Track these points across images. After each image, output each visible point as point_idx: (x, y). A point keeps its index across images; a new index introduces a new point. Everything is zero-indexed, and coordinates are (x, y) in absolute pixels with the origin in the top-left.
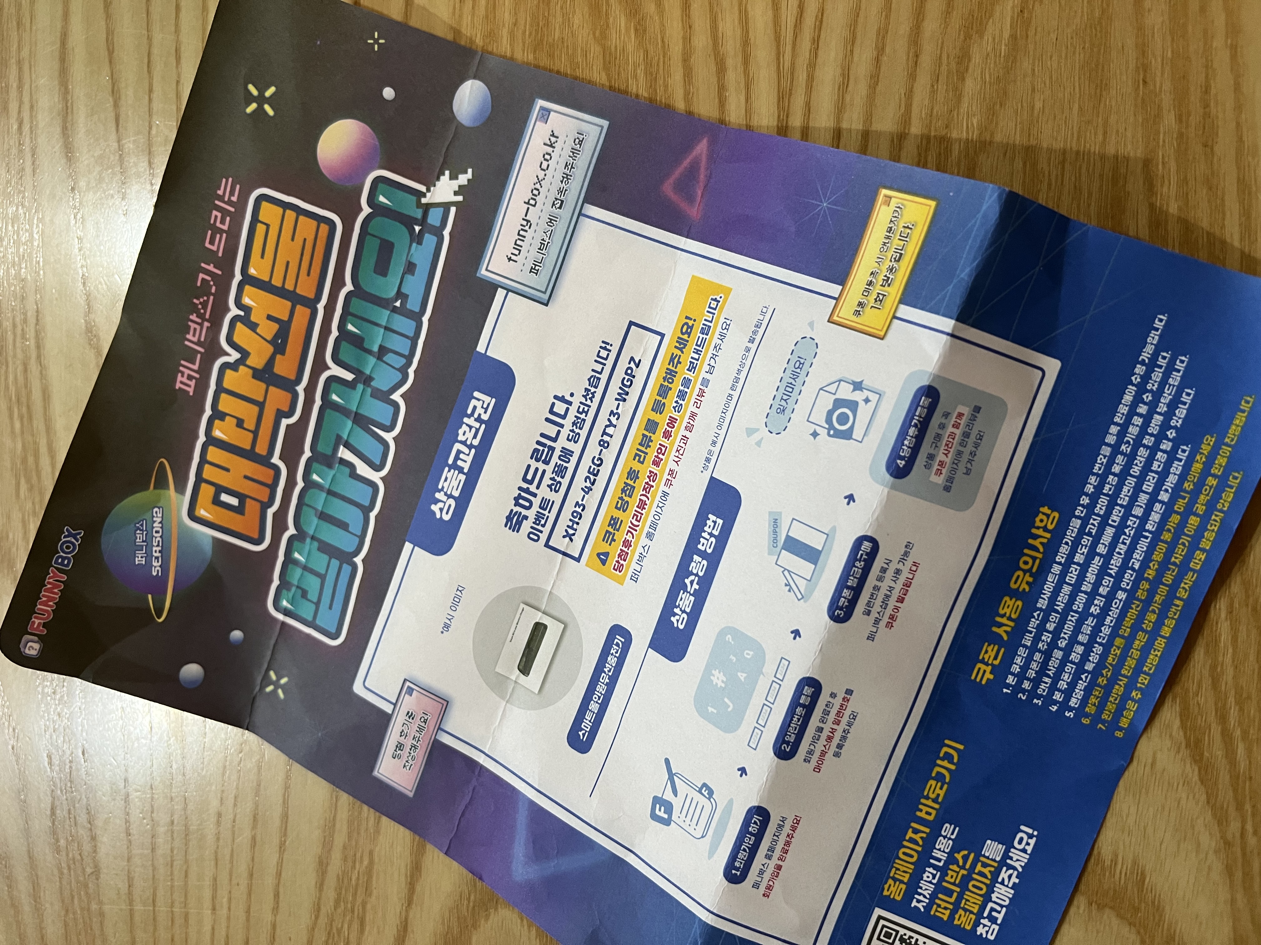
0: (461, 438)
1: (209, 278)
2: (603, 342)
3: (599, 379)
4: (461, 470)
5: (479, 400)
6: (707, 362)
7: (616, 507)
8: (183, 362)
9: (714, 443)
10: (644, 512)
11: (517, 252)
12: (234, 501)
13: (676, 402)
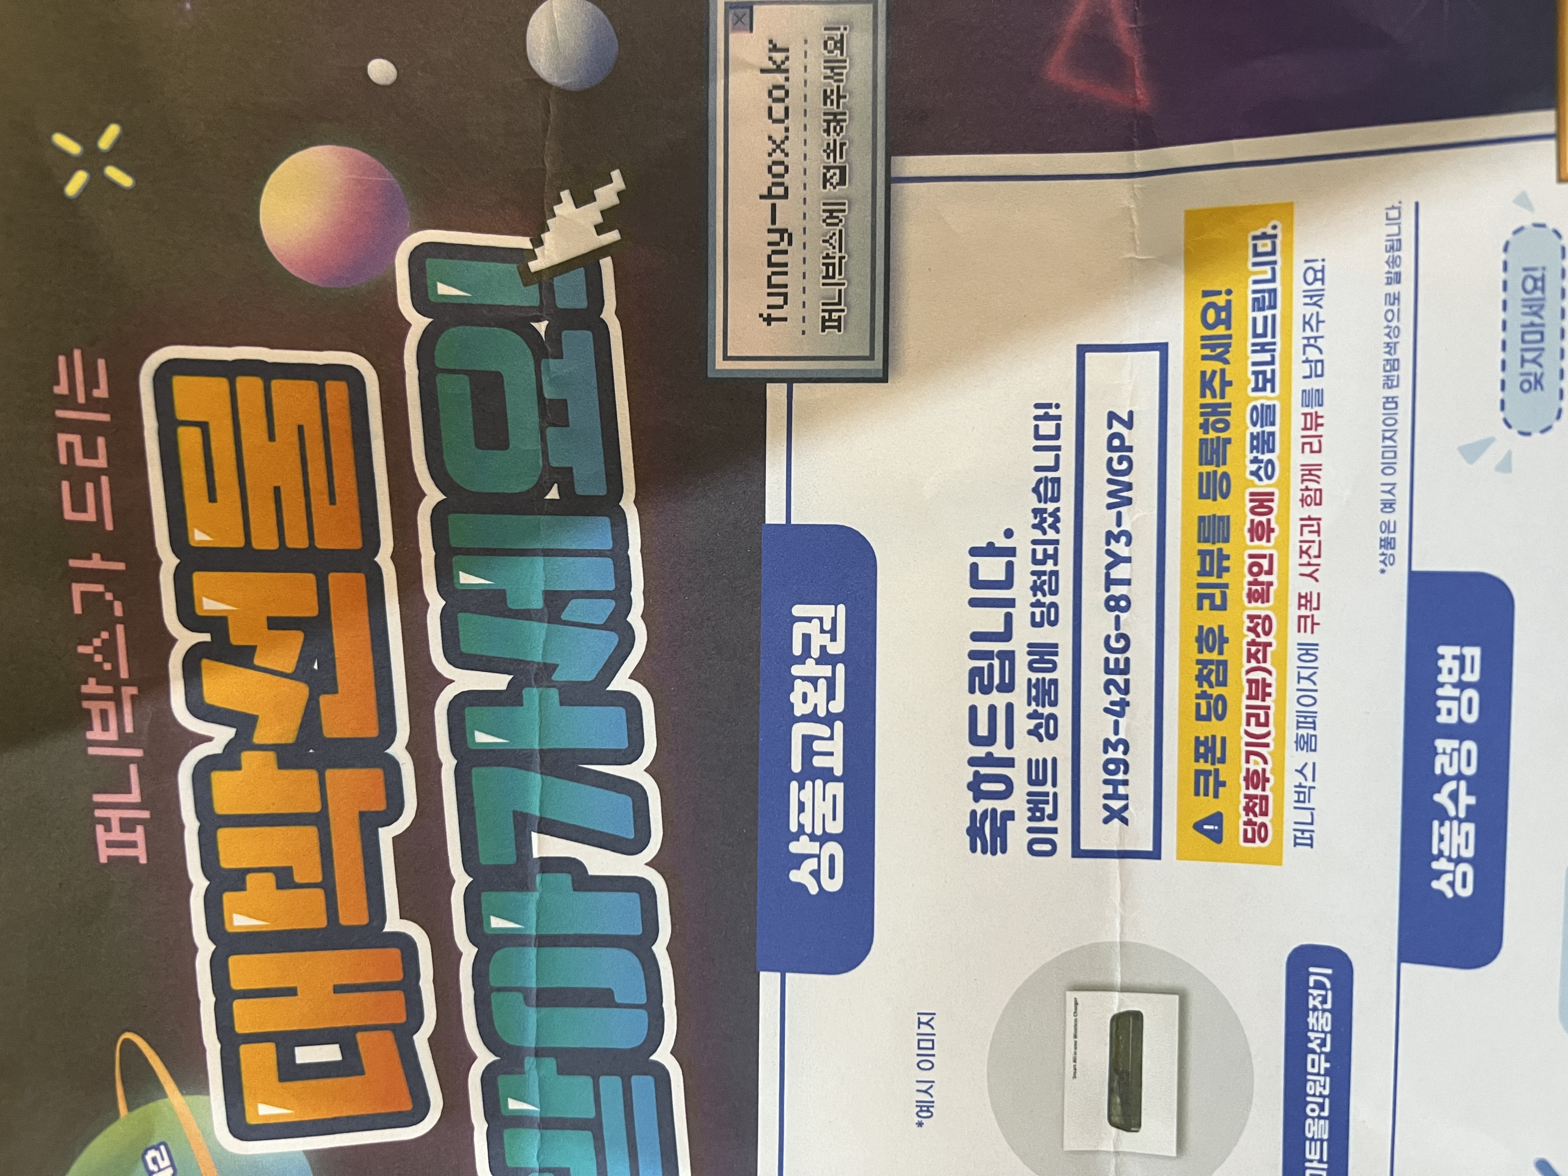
0: (800, 709)
1: (98, 588)
2: (1037, 406)
3: (1057, 480)
4: (827, 775)
5: (809, 620)
6: (1297, 356)
7: (1199, 717)
8: (98, 798)
9: (1388, 505)
10: (1269, 701)
11: (779, 300)
12: (331, 1053)
13: (1255, 460)
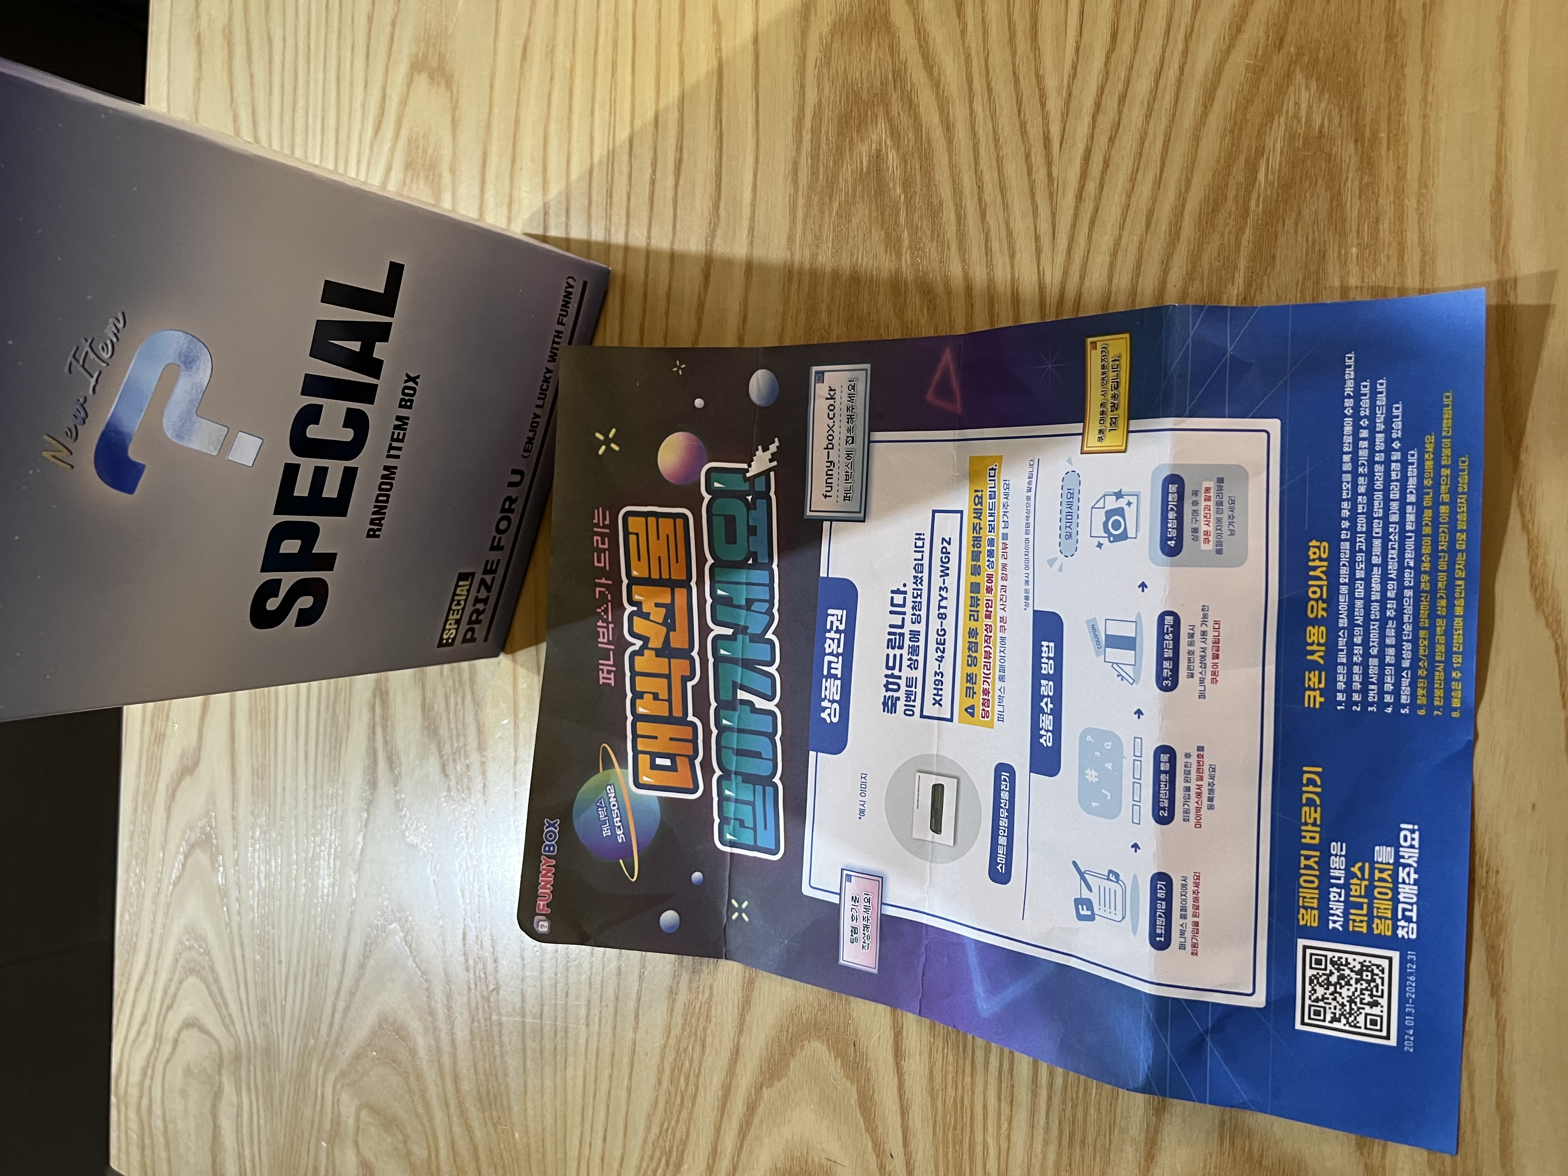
0: (828, 651)
1: (604, 589)
2: (917, 534)
3: (922, 565)
4: (835, 677)
5: (833, 615)
6: (1001, 520)
7: (968, 665)
8: (601, 662)
9: (1027, 582)
10: (991, 660)
11: (829, 489)
12: (667, 762)
13: (988, 561)
